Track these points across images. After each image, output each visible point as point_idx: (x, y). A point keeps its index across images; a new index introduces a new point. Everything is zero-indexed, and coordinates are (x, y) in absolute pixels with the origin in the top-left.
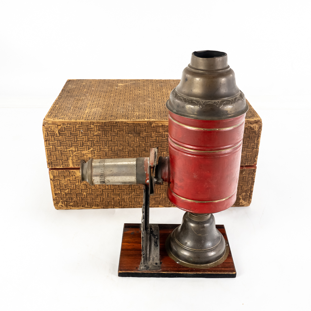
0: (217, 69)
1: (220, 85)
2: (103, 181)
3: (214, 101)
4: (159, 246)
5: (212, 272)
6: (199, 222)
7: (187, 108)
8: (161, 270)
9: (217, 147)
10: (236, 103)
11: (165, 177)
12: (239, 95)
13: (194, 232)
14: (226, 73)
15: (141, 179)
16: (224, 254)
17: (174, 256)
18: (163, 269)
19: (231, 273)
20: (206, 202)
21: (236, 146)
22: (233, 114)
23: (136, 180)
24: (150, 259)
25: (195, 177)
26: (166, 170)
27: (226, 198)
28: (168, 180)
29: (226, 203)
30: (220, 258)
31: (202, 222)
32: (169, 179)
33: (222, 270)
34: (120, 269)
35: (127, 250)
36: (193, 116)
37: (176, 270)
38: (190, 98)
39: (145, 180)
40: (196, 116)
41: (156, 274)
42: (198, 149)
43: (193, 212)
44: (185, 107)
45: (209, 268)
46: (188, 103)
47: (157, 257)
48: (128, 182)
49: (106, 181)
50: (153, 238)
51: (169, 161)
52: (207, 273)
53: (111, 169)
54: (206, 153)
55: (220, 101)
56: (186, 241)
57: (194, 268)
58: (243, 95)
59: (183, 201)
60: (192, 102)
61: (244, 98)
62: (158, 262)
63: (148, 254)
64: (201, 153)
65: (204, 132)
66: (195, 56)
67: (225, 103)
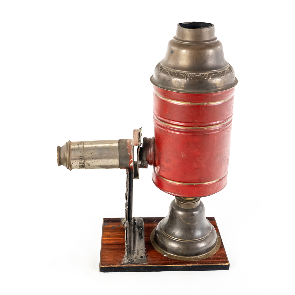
0: (204, 40)
1: (208, 57)
2: (82, 165)
3: (201, 73)
4: (144, 238)
5: (203, 263)
6: (188, 209)
7: (173, 81)
8: (147, 263)
9: (206, 123)
10: (225, 75)
11: (150, 159)
12: (228, 68)
13: (183, 220)
14: (213, 45)
15: (124, 162)
16: (215, 245)
17: (161, 249)
18: (149, 262)
19: (224, 264)
20: (195, 184)
21: (226, 122)
22: (222, 87)
23: (118, 163)
24: (135, 253)
25: (183, 156)
26: (151, 151)
27: (216, 179)
28: (153, 162)
29: (216, 186)
30: (211, 250)
31: (190, 210)
32: (155, 162)
33: (214, 262)
34: (101, 264)
35: (109, 244)
36: (180, 89)
37: (164, 263)
38: (177, 71)
39: (128, 162)
40: (183, 90)
41: (141, 268)
42: (186, 125)
43: (182, 196)
44: (171, 80)
45: (199, 260)
46: (174, 76)
47: (142, 249)
48: (109, 166)
49: (86, 165)
50: (137, 229)
51: (154, 141)
52: (198, 265)
53: (92, 151)
54: (194, 129)
55: (208, 73)
56: (174, 231)
57: (184, 261)
58: (232, 68)
59: (170, 184)
60: (178, 76)
61: (233, 71)
62: (144, 255)
63: (132, 246)
64: (190, 129)
65: (192, 107)
66: (181, 27)
67: (213, 76)
